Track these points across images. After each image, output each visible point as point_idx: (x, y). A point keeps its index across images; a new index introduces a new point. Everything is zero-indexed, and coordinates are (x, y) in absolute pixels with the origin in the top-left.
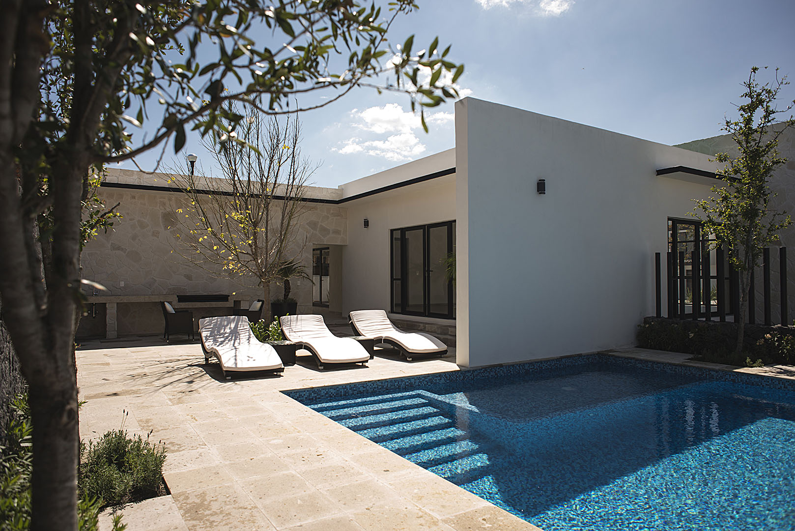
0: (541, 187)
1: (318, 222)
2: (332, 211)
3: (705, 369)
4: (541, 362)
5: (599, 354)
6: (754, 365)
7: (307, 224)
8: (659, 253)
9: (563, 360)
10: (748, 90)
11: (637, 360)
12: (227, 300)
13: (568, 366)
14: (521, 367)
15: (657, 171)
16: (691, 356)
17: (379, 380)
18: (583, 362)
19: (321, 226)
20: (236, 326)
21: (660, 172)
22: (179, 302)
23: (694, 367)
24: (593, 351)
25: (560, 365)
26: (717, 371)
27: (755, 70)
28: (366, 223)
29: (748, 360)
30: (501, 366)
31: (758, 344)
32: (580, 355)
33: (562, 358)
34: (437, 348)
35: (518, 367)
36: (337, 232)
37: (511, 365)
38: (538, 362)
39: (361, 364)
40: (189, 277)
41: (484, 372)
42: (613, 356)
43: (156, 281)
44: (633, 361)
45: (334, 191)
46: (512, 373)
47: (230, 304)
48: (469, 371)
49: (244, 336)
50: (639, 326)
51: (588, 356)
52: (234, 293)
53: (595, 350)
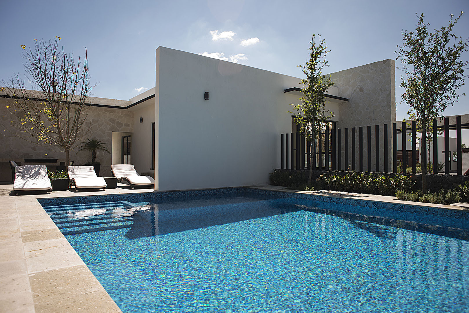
0: (206, 96)
1: (116, 119)
2: (124, 114)
3: (286, 192)
4: (206, 190)
5: (244, 187)
6: (310, 190)
7: (109, 120)
8: (283, 134)
9: (221, 190)
10: (311, 46)
11: (259, 190)
12: (56, 162)
13: (224, 193)
14: (193, 192)
15: (285, 90)
16: (285, 188)
17: (100, 195)
18: (234, 192)
19: (117, 121)
20: (39, 170)
21: (287, 91)
22: (25, 162)
23: (281, 192)
24: (240, 186)
25: (219, 193)
26: (290, 193)
27: (314, 35)
28: (141, 120)
29: (307, 188)
30: (179, 191)
31: (317, 180)
32: (232, 188)
33: (219, 189)
34: (150, 182)
35: (190, 192)
36: (127, 125)
37: (186, 191)
38: (204, 190)
39: (102, 190)
40: (35, 149)
41: (168, 194)
42: (249, 188)
43: (13, 150)
44: (258, 190)
45: (125, 102)
46: (187, 195)
47: (58, 164)
48: (159, 193)
49: (41, 176)
50: (270, 173)
51: (237, 188)
52: (47, 155)
53: (242, 186)
